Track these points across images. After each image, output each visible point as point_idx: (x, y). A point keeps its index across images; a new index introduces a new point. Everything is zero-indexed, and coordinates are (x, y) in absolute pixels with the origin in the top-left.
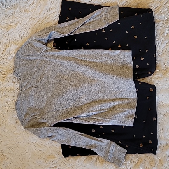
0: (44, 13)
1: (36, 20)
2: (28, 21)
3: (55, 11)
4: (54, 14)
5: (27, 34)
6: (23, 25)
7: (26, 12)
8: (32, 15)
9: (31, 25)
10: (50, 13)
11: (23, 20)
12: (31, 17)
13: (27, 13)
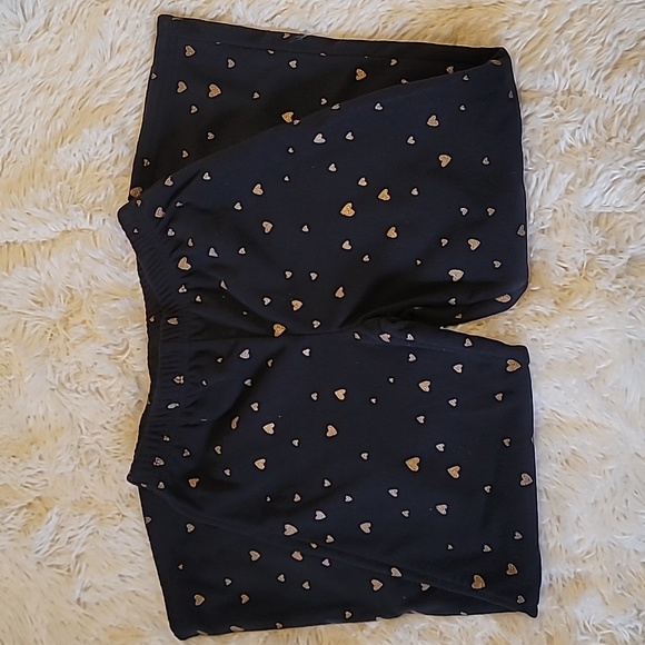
0: (87, 65)
1: (59, 94)
2: (26, 98)
3: (133, 56)
4: (127, 68)
5: (26, 151)
6: (7, 115)
7: (18, 63)
8: (41, 75)
9: (39, 112)
10: (111, 66)
11: (9, 95)
12: (37, 81)
13: (23, 67)
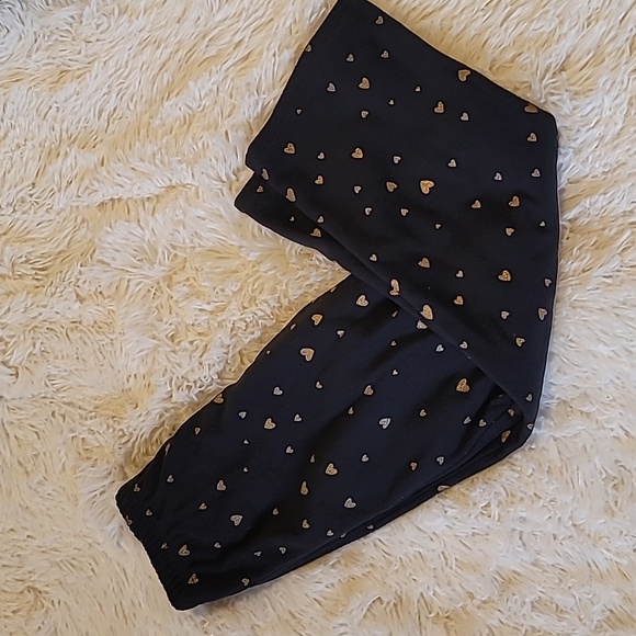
0: (193, 17)
1: (165, 47)
2: (132, 53)
3: (241, 7)
4: (235, 19)
5: (132, 107)
6: (113, 70)
7: (126, 16)
8: (148, 29)
9: (145, 67)
10: (219, 17)
11: (116, 49)
12: (144, 35)
13: (130, 22)
